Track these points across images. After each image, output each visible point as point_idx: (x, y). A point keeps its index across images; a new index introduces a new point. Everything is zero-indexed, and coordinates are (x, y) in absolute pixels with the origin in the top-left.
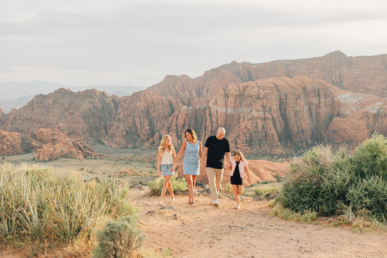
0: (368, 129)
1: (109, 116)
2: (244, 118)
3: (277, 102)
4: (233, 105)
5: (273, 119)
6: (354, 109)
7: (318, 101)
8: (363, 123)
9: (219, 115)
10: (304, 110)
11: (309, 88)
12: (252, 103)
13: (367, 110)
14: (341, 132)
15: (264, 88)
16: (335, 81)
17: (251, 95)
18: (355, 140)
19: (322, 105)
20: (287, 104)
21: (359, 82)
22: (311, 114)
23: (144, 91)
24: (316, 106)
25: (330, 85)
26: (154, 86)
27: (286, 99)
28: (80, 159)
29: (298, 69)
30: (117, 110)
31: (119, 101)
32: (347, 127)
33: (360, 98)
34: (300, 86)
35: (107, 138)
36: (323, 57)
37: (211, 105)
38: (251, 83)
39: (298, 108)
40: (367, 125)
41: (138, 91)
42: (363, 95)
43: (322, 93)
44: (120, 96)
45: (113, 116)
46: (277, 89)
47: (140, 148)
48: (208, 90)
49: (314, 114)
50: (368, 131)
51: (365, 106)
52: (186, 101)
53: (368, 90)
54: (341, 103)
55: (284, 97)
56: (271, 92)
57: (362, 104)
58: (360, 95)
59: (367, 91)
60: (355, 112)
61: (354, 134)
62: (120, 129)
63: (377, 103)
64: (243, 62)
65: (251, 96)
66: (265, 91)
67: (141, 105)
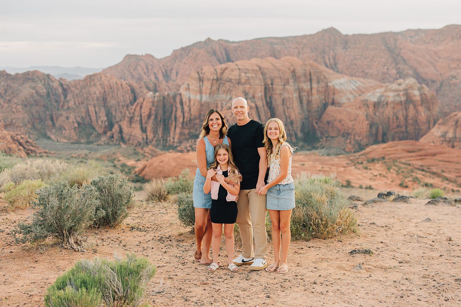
0: (367, 120)
1: (55, 104)
2: (222, 107)
3: (262, 88)
4: (208, 91)
5: (257, 108)
6: (350, 96)
7: (309, 87)
8: (362, 113)
9: (192, 103)
10: (293, 98)
11: (300, 71)
12: (231, 89)
13: (366, 98)
14: (337, 124)
15: (247, 71)
16: (328, 64)
17: (231, 79)
18: (353, 133)
19: (314, 91)
20: (273, 90)
21: (356, 65)
22: (301, 102)
23: (99, 74)
24: (307, 92)
25: (323, 68)
26: (111, 68)
27: (272, 84)
28: (21, 157)
29: (286, 48)
30: (66, 97)
31: (68, 85)
32: (343, 118)
33: (358, 84)
34: (289, 69)
35: (54, 131)
36: (314, 35)
37: (182, 91)
38: (230, 65)
39: (286, 95)
40: (367, 116)
41: (91, 73)
42: (361, 79)
43: (314, 78)
44: (69, 79)
45: (61, 104)
46: (262, 73)
47: (96, 143)
48: (177, 74)
49: (305, 102)
50: (368, 122)
51: (363, 93)
52: (151, 86)
53: (367, 74)
54: (337, 89)
55: (269, 82)
56: (254, 76)
57: (360, 91)
58: (358, 80)
59: (365, 75)
60: (352, 100)
61: (351, 126)
62: (70, 120)
63: (378, 90)
64: (220, 40)
65: (230, 81)
66: (248, 75)
67: (96, 91)
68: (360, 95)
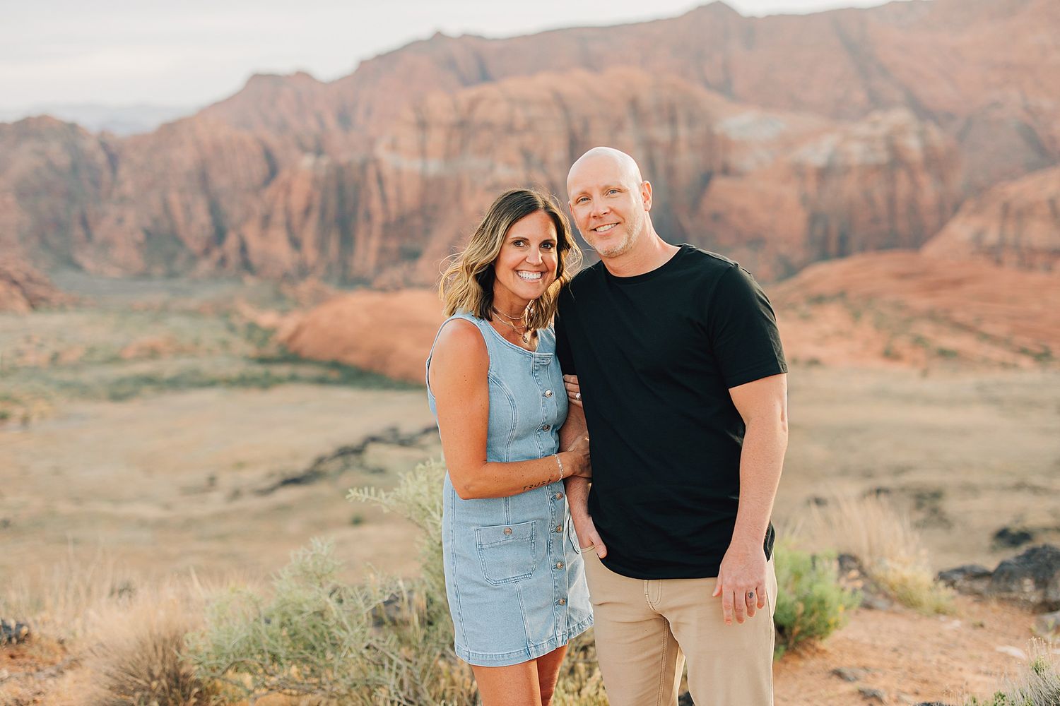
0: (803, 208)
1: (90, 188)
4: (441, 151)
6: (765, 156)
8: (790, 193)
9: (405, 181)
11: (647, 99)
12: (494, 144)
13: (800, 158)
14: (734, 218)
16: (711, 80)
17: (492, 122)
18: (773, 240)
19: (682, 146)
23: (190, 119)
24: (665, 148)
25: (699, 91)
26: (216, 105)
28: (17, 314)
30: (114, 172)
31: (120, 147)
32: (748, 204)
34: (623, 97)
35: (90, 250)
37: (382, 152)
40: (803, 198)
41: (169, 117)
43: (681, 115)
44: (121, 133)
45: (104, 189)
46: (562, 107)
48: (369, 112)
50: (804, 213)
54: (732, 140)
55: (580, 127)
59: (795, 104)
60: (768, 164)
61: (766, 224)
62: (127, 227)
63: (825, 139)
64: (464, 34)
65: (489, 126)
67: (185, 157)
68: (785, 152)
